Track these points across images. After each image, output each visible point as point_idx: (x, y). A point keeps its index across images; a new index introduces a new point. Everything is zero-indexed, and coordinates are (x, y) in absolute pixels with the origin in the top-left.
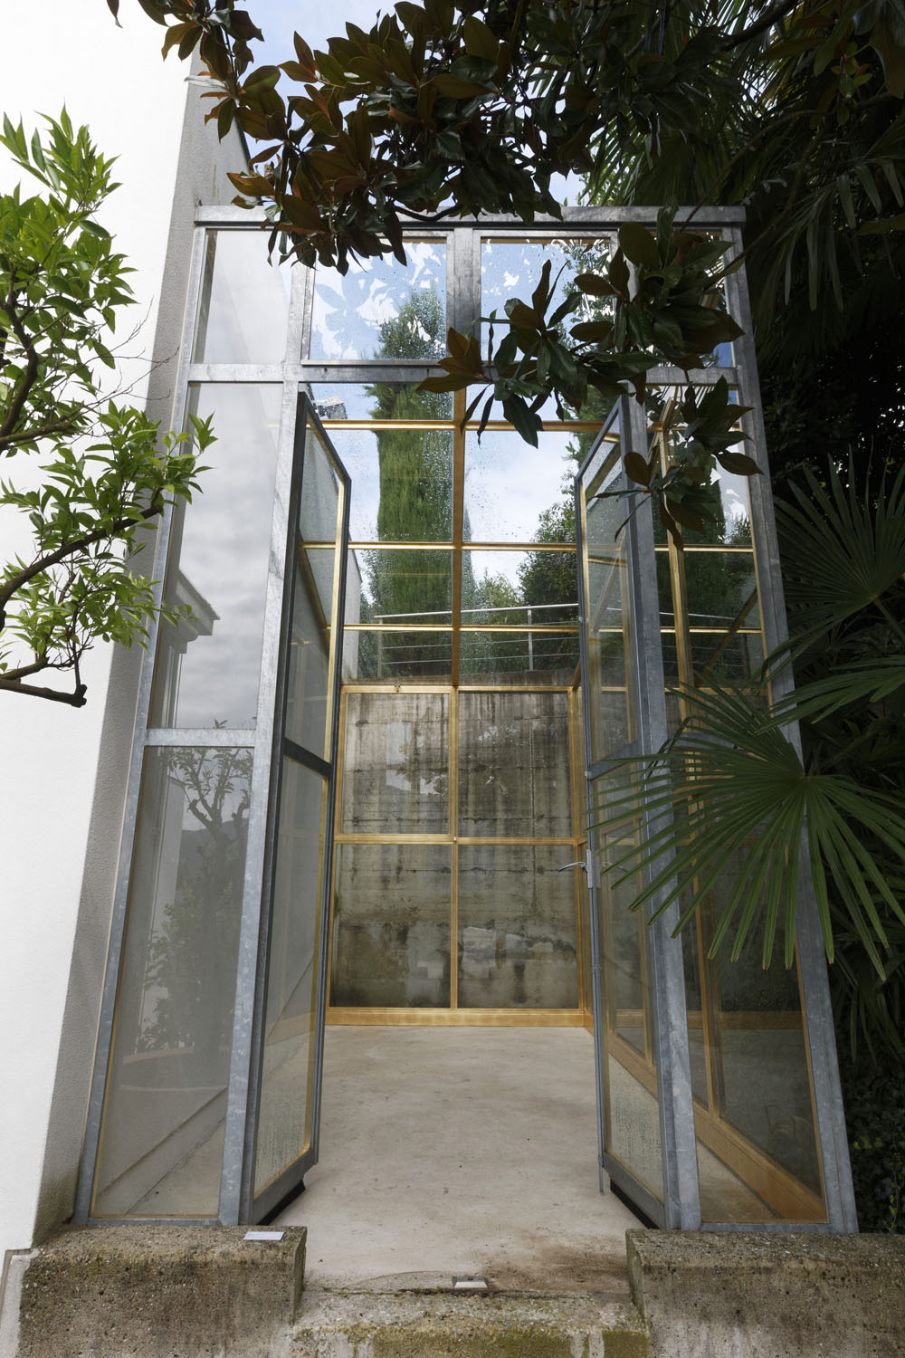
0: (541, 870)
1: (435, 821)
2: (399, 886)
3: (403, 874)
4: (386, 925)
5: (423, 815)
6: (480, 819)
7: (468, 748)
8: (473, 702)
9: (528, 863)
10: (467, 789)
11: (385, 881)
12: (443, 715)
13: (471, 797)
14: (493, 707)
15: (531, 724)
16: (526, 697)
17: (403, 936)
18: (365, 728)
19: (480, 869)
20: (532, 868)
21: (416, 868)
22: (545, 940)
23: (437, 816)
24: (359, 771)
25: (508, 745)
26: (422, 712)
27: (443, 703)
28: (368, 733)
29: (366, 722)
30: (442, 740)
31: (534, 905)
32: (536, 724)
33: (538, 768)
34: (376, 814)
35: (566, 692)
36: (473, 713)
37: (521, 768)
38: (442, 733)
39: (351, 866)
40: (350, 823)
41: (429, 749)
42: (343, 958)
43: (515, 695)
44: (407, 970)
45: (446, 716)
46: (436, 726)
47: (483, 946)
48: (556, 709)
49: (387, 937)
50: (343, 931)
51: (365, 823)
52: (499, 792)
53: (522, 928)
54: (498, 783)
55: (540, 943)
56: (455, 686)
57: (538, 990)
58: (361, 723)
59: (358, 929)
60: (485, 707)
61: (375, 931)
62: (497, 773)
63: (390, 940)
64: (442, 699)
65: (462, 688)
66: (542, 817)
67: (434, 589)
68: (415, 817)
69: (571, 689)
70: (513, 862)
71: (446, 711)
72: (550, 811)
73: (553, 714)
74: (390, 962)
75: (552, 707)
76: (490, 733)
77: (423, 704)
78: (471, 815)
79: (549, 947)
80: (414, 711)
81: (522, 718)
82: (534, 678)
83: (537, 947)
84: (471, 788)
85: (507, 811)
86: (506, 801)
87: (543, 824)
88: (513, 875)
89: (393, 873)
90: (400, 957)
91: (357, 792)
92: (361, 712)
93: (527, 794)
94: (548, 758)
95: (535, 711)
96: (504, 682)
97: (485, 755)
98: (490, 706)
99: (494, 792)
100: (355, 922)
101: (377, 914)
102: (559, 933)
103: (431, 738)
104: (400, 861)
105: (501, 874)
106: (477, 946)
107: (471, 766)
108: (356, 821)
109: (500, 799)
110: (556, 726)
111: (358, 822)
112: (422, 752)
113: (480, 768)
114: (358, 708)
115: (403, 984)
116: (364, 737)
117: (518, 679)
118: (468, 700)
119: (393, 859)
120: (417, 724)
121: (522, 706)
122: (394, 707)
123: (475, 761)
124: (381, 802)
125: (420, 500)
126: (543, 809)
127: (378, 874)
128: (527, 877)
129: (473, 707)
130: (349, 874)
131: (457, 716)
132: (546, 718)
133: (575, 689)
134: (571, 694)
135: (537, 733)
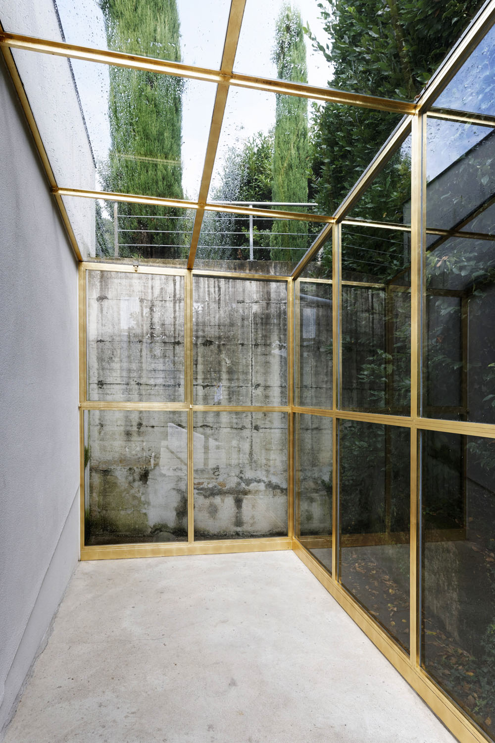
0: (257, 428)
1: (169, 386)
2: (141, 439)
3: (143, 429)
4: (130, 469)
5: (160, 381)
6: (208, 386)
7: (197, 325)
8: (202, 285)
9: (247, 422)
10: (197, 361)
11: (128, 434)
12: (175, 296)
13: (200, 367)
14: (219, 290)
15: (251, 307)
16: (248, 282)
17: (144, 477)
18: (105, 303)
19: (207, 426)
20: (250, 426)
21: (154, 424)
22: (259, 481)
23: (172, 382)
24: (101, 341)
25: (232, 325)
26: (157, 292)
27: (175, 285)
28: (108, 309)
29: (106, 298)
30: (175, 318)
31: (251, 454)
32: (255, 308)
33: (256, 345)
34: (119, 379)
35: (287, 281)
36: (201, 294)
37: (243, 345)
38: (175, 311)
39: (97, 422)
40: (95, 386)
41: (163, 325)
42: (94, 495)
43: (238, 281)
44: (149, 504)
45: (178, 296)
46: (170, 305)
47: (210, 486)
48: (273, 296)
49: (131, 478)
50: (94, 474)
51: (109, 386)
52: (223, 363)
53: (241, 472)
54: (223, 356)
55: (255, 484)
56: (190, 269)
57: (253, 517)
58: (102, 298)
59: (106, 472)
60: (212, 290)
61: (120, 475)
62: (222, 348)
63: (134, 481)
64: (174, 281)
65: (195, 272)
66: (258, 385)
67: (163, 179)
68: (152, 382)
69: (290, 279)
70: (235, 421)
71: (178, 292)
72: (266, 380)
73: (270, 300)
74: (134, 497)
75: (269, 293)
76: (218, 315)
77: (157, 284)
78: (200, 381)
79: (262, 486)
80: (150, 291)
81: (243, 302)
82: (253, 266)
83: (253, 486)
84: (200, 359)
85: (230, 380)
86: (230, 372)
87: (259, 391)
88: (235, 431)
89: (135, 428)
90: (143, 494)
91: (100, 359)
92: (101, 289)
93: (247, 366)
94: (265, 337)
95: (255, 297)
96: (229, 268)
97: (212, 332)
98: (217, 289)
99: (219, 363)
100: (103, 467)
101: (122, 461)
102: (270, 476)
103: (165, 314)
104: (140, 418)
105: (225, 430)
106: (205, 486)
107: (200, 341)
108: (101, 384)
109: (224, 369)
110: (273, 310)
111: (102, 385)
112: (158, 327)
113: (208, 343)
114: (99, 284)
115: (145, 514)
116: (104, 312)
117: (241, 267)
118: (197, 283)
119: (135, 418)
120: (152, 301)
121: (244, 291)
122: (131, 286)
123: (204, 337)
124: (122, 369)
125: (149, 88)
126: (260, 380)
127: (122, 428)
128: (247, 433)
129: (202, 290)
130: (96, 429)
131: (191, 298)
132: (264, 303)
133: (294, 280)
134: (291, 285)
135: (255, 315)
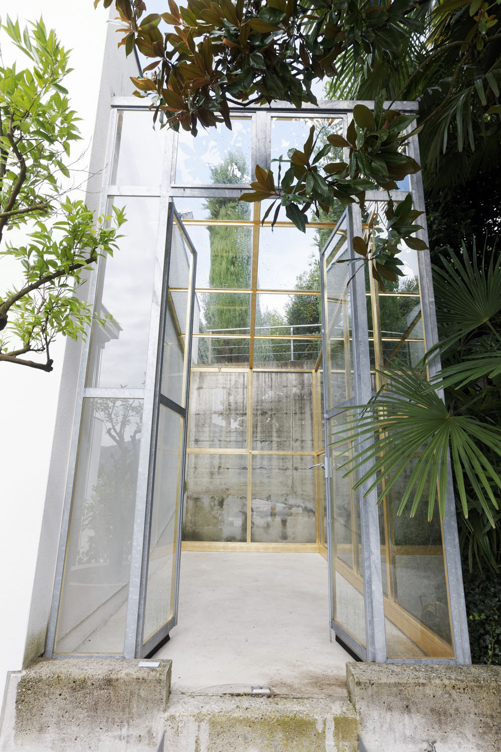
0: (296, 469)
1: (239, 441)
2: (220, 476)
3: (221, 470)
4: (212, 497)
5: (233, 439)
6: (264, 441)
7: (257, 402)
8: (260, 378)
9: (289, 465)
10: (257, 425)
11: (212, 474)
12: (244, 385)
13: (259, 429)
14: (271, 380)
15: (292, 389)
16: (289, 374)
17: (221, 503)
18: (202, 391)
19: (263, 468)
20: (291, 468)
21: (228, 467)
22: (298, 506)
23: (240, 439)
24: (198, 414)
25: (279, 401)
26: (233, 383)
27: (244, 378)
28: (203, 394)
29: (202, 388)
30: (244, 398)
31: (292, 487)
32: (295, 390)
33: (296, 414)
34: (208, 438)
35: (311, 372)
36: (260, 383)
37: (286, 414)
38: (244, 394)
39: (193, 466)
40: (193, 443)
41: (236, 403)
42: (189, 515)
43: (283, 374)
44: (223, 522)
45: (245, 385)
46: (240, 390)
47: (265, 509)
48: (306, 382)
49: (212, 504)
50: (189, 500)
51: (201, 443)
52: (274, 426)
53: (286, 500)
54: (274, 421)
55: (296, 508)
56: (251, 368)
57: (294, 533)
58: (200, 388)
59: (197, 500)
60: (267, 380)
61: (206, 501)
62: (273, 416)
63: (214, 506)
64: (244, 376)
65: (254, 370)
66: (297, 440)
67: (239, 315)
68: (228, 439)
69: (313, 371)
70: (281, 464)
71: (245, 382)
72: (302, 436)
73: (304, 384)
74: (214, 517)
75: (303, 381)
76: (269, 395)
77: (233, 378)
78: (258, 438)
79: (300, 510)
80: (229, 382)
81: (287, 386)
82: (294, 364)
83: (294, 510)
84: (259, 424)
85: (279, 437)
86: (279, 431)
87: (298, 443)
88: (281, 471)
89: (216, 470)
90: (220, 515)
91: (197, 426)
92: (200, 383)
93: (290, 427)
94: (301, 408)
95: (294, 383)
96: (278, 366)
97: (267, 406)
99: (271, 426)
100: (195, 496)
101: (207, 492)
102: (306, 503)
103: (237, 397)
104: (220, 463)
105: (275, 471)
106: (261, 509)
107: (259, 412)
108: (197, 441)
109: (274, 430)
110: (306, 391)
111: (197, 442)
112: (232, 404)
113: (264, 413)
114: (198, 380)
115: (221, 529)
116: (201, 396)
117: (286, 365)
118: (258, 376)
119: (216, 462)
120: (230, 389)
121: (287, 380)
122: (217, 380)
123: (262, 409)
124: (210, 432)
125: (232, 266)
126: (298, 436)
127: (208, 470)
128: (289, 472)
129: (260, 380)
130: (192, 470)
131: (252, 385)
132: (300, 387)
133: (316, 371)
134: (314, 374)
135: (295, 395)
